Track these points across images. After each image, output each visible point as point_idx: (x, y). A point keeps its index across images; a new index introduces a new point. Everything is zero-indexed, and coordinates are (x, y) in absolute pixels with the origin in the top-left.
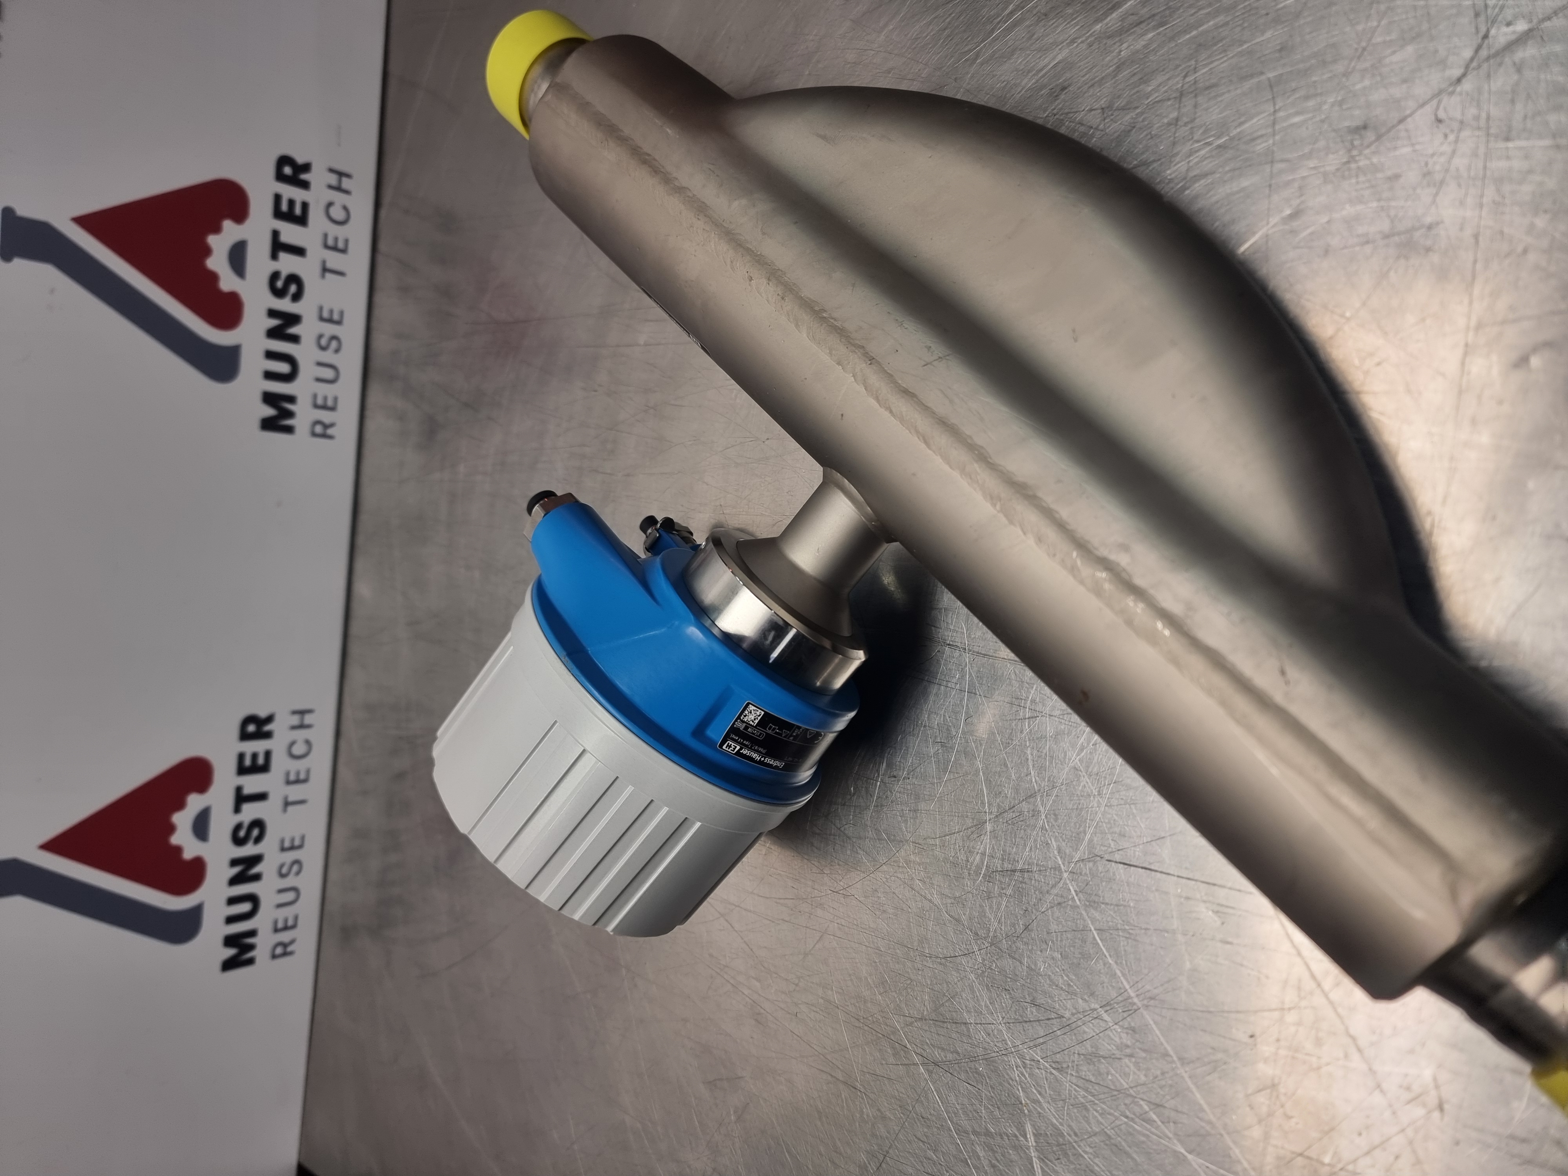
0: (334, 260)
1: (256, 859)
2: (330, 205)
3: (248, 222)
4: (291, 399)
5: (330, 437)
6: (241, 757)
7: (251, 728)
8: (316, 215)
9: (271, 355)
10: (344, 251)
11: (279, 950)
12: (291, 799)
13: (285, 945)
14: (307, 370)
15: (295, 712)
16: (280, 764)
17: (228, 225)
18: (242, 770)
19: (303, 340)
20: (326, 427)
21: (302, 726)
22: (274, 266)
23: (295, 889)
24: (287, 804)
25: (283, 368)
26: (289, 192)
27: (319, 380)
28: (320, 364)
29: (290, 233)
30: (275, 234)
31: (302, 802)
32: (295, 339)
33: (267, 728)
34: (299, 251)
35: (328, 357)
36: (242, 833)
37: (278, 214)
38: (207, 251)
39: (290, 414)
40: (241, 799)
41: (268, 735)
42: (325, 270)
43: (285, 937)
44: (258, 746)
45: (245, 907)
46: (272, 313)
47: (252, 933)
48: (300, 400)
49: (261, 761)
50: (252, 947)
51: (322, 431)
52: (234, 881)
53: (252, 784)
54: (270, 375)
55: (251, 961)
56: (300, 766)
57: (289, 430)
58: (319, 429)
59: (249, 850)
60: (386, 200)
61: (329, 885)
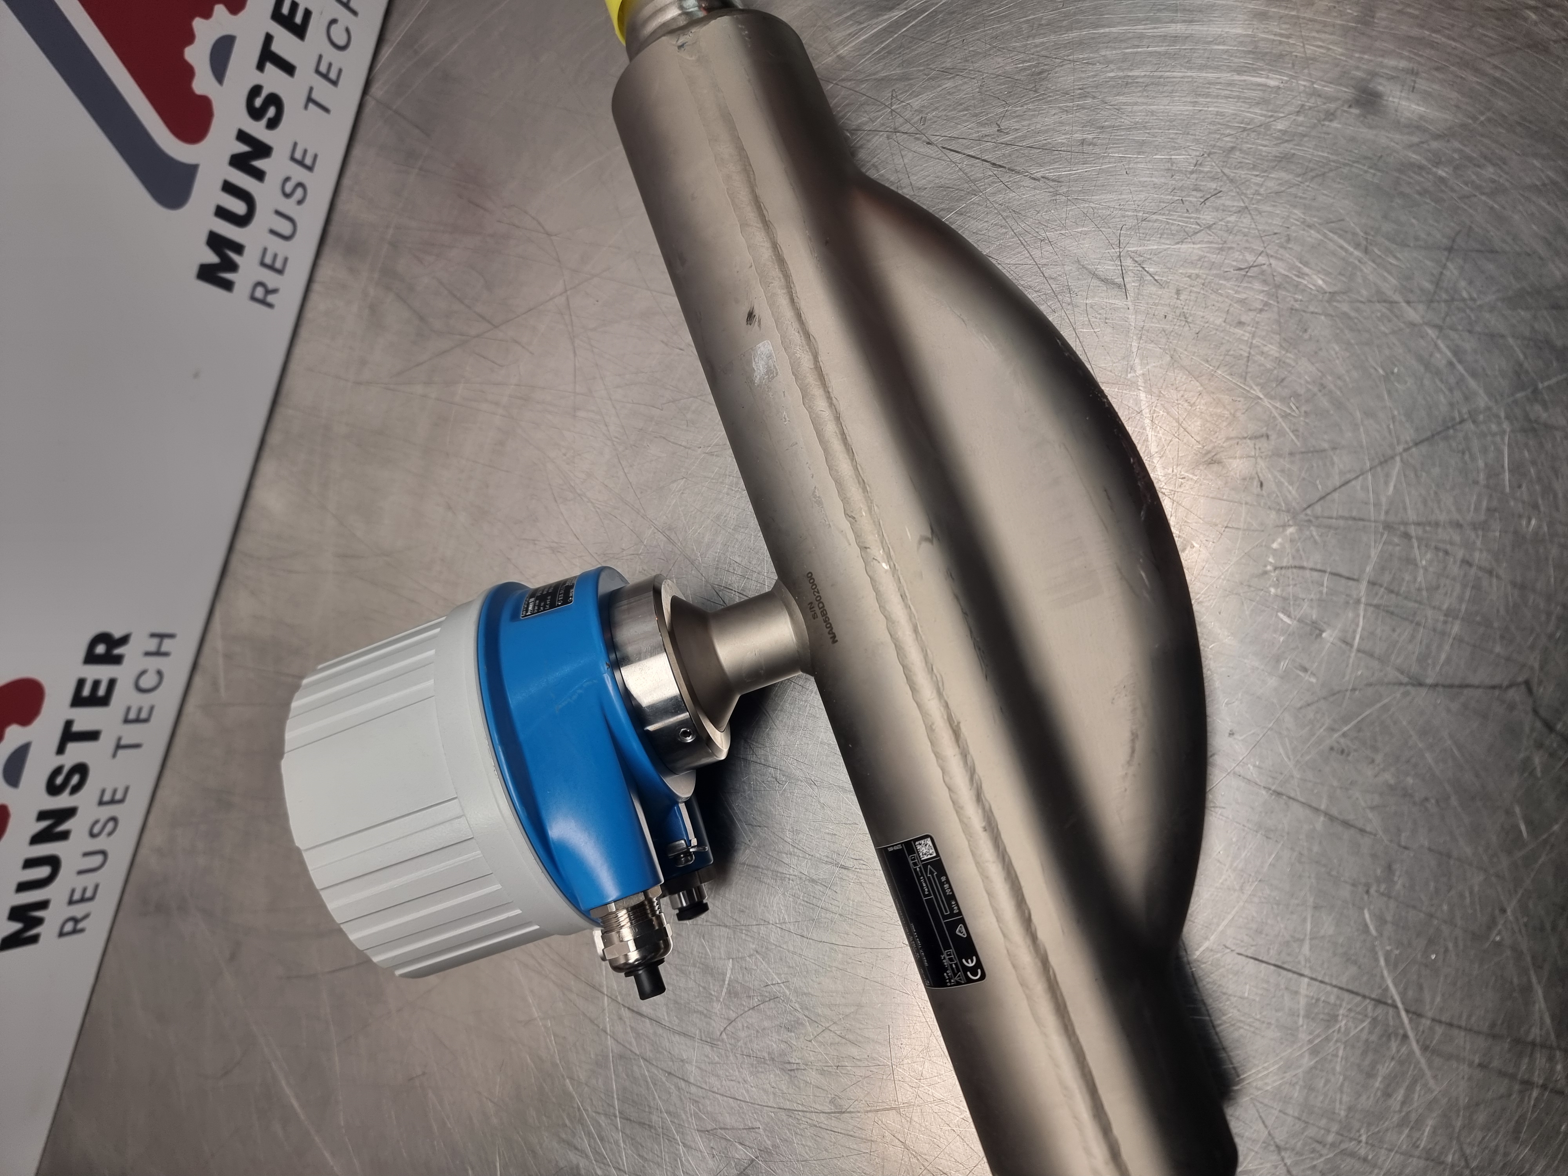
0: (323, 91)
1: (69, 813)
2: (334, 21)
3: (242, 14)
4: (239, 249)
5: (270, 306)
6: (81, 683)
7: (101, 649)
8: (316, 30)
9: (229, 188)
10: (335, 83)
11: (69, 927)
12: (123, 742)
13: (76, 920)
14: (263, 217)
15: (153, 635)
16: (123, 696)
17: (220, 10)
18: (78, 701)
19: (268, 178)
20: (268, 292)
21: (158, 653)
22: (257, 78)
23: (104, 853)
24: (119, 747)
25: (238, 207)
27: (273, 232)
28: (278, 213)
29: (284, 43)
30: (269, 38)
31: (137, 746)
32: (259, 175)
33: (117, 651)
34: (288, 68)
35: (288, 206)
36: (59, 780)
37: (277, 16)
38: (189, 38)
39: (233, 267)
40: (69, 735)
41: (117, 660)
42: (310, 100)
43: (78, 911)
44: (103, 672)
45: (43, 872)
46: (242, 136)
47: (43, 905)
48: (246, 251)
49: (101, 692)
50: (39, 921)
51: (263, 296)
52: (37, 839)
53: (85, 719)
54: (222, 213)
55: (34, 939)
56: (145, 700)
57: (228, 286)
58: (259, 293)
59: (63, 801)
60: (395, 37)
61: (143, 851)
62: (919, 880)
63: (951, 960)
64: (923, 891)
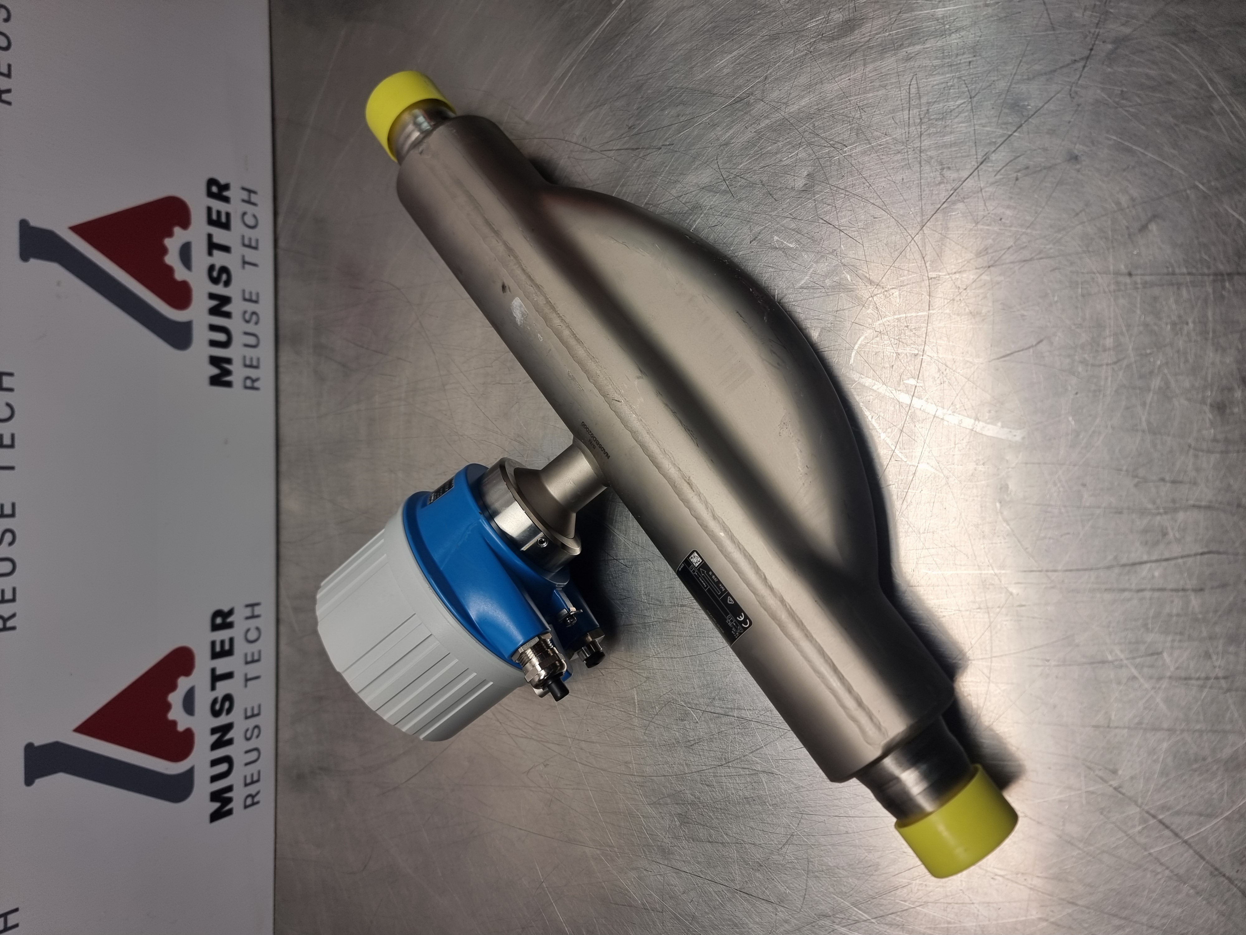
0: (250, 255)
1: (228, 727)
2: (244, 214)
3: (191, 228)
4: (229, 361)
5: (257, 389)
6: (213, 644)
7: (219, 620)
8: (235, 222)
9: (214, 328)
10: (256, 248)
11: (249, 801)
12: (249, 676)
13: (252, 796)
14: (238, 339)
15: (247, 606)
16: (241, 647)
17: (177, 230)
18: (215, 655)
19: (234, 315)
20: (254, 381)
21: (253, 617)
22: (210, 261)
23: (256, 749)
24: (247, 680)
25: (222, 337)
26: (217, 205)
27: (246, 345)
28: (246, 333)
29: (220, 235)
30: (210, 236)
31: (257, 678)
32: (228, 315)
33: (229, 620)
34: (226, 249)
35: (251, 328)
36: (217, 707)
37: (211, 222)
38: (164, 251)
39: (228, 373)
40: (216, 678)
41: (230, 625)
42: (245, 263)
43: (252, 790)
44: (224, 635)
45: (223, 767)
46: (212, 296)
47: (230, 789)
48: (235, 361)
49: (227, 647)
50: (230, 800)
51: (251, 385)
52: (215, 746)
53: (222, 665)
54: (214, 343)
55: (230, 812)
56: (254, 648)
57: (229, 384)
58: (249, 383)
59: (223, 720)
60: (282, 210)
61: (280, 744)
62: (699, 580)
63: (732, 621)
64: (704, 585)
